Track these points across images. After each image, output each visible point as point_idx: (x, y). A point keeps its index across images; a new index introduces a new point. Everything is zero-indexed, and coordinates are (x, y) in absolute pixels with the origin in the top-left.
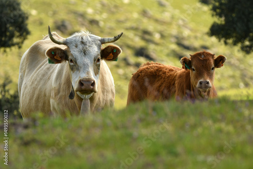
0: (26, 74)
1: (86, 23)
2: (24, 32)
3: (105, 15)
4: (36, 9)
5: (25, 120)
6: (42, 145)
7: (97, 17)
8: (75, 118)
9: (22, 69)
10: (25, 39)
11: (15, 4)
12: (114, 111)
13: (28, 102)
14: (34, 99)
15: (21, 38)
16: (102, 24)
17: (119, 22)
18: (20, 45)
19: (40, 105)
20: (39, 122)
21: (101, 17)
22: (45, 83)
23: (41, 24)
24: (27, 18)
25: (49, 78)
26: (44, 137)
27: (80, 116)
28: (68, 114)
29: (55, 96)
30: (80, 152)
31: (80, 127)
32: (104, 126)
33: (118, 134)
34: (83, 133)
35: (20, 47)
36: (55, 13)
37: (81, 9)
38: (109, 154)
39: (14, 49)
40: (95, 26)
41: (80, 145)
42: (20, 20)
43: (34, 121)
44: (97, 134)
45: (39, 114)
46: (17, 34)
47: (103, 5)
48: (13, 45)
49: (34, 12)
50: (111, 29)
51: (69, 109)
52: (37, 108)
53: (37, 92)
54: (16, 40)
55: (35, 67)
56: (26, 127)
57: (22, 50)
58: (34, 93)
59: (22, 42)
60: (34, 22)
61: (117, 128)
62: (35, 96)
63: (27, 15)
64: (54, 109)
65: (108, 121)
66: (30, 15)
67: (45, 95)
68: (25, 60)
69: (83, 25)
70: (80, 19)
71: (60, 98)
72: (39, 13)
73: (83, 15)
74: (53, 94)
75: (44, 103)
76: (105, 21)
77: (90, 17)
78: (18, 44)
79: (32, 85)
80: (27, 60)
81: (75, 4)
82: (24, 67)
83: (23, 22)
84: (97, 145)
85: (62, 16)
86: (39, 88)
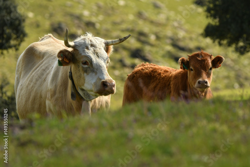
0: (22, 76)
1: (83, 25)
2: (20, 34)
3: (101, 18)
4: (32, 11)
5: (22, 122)
6: (39, 146)
7: (94, 19)
8: (71, 119)
9: (18, 71)
10: (22, 41)
11: (11, 7)
12: (110, 112)
13: (24, 103)
14: (30, 100)
15: (18, 40)
16: (98, 26)
17: (115, 24)
18: (17, 47)
19: (36, 106)
20: (35, 123)
21: (98, 19)
22: (41, 85)
23: (38, 26)
24: (24, 20)
25: (45, 80)
26: (40, 138)
27: (76, 117)
28: (64, 115)
29: (51, 97)
30: (76, 152)
31: (76, 128)
32: (100, 127)
33: (113, 134)
34: (79, 133)
35: (17, 50)
36: (51, 15)
37: (77, 11)
38: (105, 154)
39: (12, 51)
40: (91, 28)
41: (77, 146)
42: (17, 22)
43: (31, 121)
44: (92, 134)
45: (36, 115)
46: (14, 36)
47: (99, 7)
48: (10, 47)
49: (31, 15)
50: (107, 30)
51: (66, 111)
52: (33, 110)
53: (33, 94)
54: (13, 42)
55: (31, 69)
56: (22, 128)
57: (18, 52)
58: (30, 95)
59: (19, 45)
60: (31, 25)
61: (112, 128)
62: (31, 97)
63: (23, 18)
64: (50, 110)
65: (104, 122)
66: (27, 17)
67: (41, 97)
68: (21, 62)
69: (79, 27)
70: (76, 21)
71: (56, 100)
72: (36, 16)
73: (79, 18)
74: (49, 95)
75: (40, 105)
76: (101, 23)
77: (86, 19)
78: (15, 46)
79: (27, 87)
80: (23, 62)
81: (71, 7)
82: (20, 69)
83: (19, 24)
84: (93, 146)
85: (59, 18)
86: (35, 89)
